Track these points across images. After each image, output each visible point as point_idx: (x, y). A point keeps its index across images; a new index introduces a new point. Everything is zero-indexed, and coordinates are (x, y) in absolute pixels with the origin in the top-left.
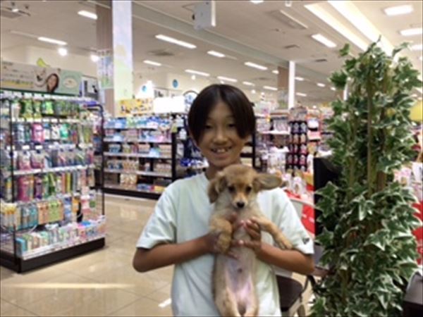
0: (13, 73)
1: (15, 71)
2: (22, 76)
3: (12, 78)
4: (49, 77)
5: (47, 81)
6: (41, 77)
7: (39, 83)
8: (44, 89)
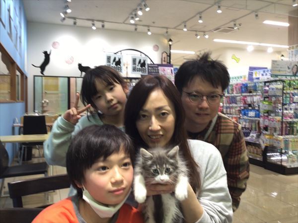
0: (277, 66)
1: (278, 65)
2: (281, 68)
3: (276, 69)
4: (293, 67)
5: (292, 69)
6: (290, 67)
7: (289, 71)
8: (291, 74)
